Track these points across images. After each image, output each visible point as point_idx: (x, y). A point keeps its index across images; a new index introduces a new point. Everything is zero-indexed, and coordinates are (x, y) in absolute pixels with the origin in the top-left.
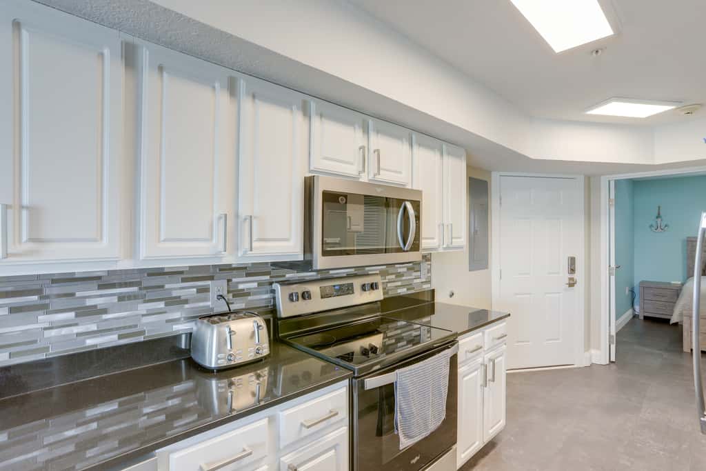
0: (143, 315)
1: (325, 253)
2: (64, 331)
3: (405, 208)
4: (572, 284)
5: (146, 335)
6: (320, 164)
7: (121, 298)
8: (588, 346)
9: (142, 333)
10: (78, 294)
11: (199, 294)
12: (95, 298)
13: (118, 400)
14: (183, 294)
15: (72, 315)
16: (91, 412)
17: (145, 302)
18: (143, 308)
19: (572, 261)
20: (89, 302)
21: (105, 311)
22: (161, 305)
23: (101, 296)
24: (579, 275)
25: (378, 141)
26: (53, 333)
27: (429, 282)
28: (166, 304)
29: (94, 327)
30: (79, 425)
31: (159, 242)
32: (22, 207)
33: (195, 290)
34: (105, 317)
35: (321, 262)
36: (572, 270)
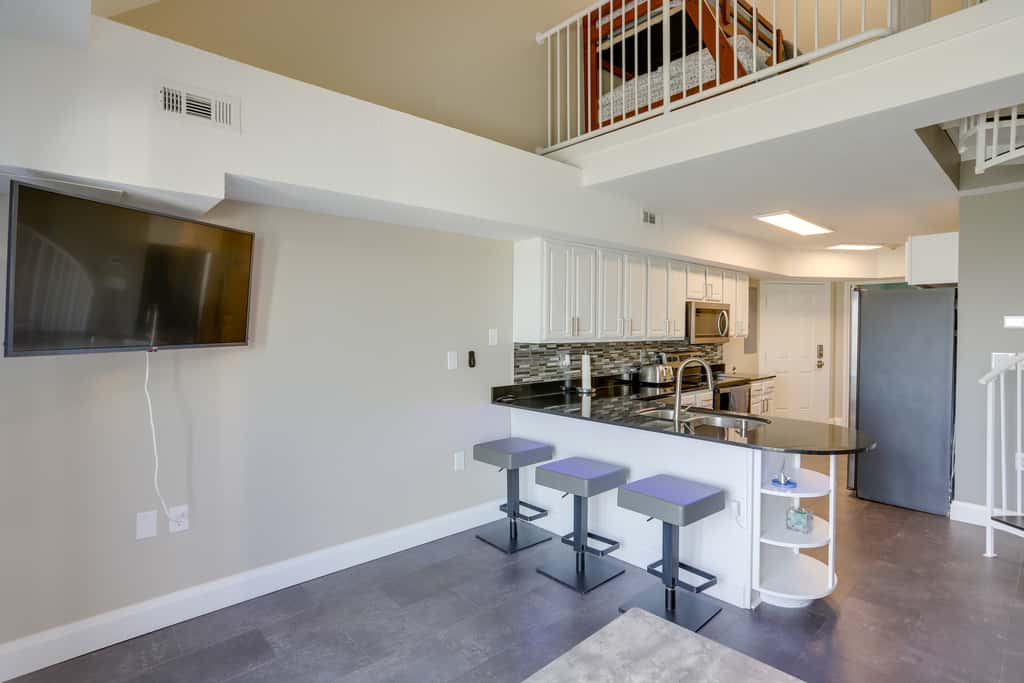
1: (697, 337)
3: (723, 314)
4: (820, 365)
6: (690, 295)
8: (833, 415)
19: (821, 348)
24: (826, 359)
25: (711, 280)
27: (721, 359)
35: (693, 340)
36: (821, 355)
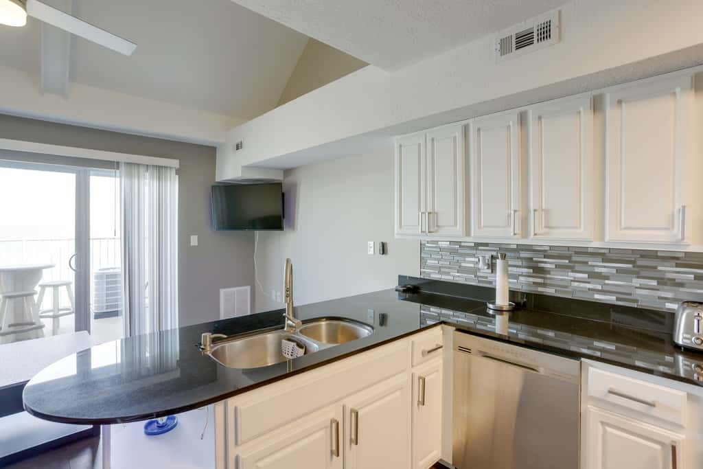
0: (636, 288)
2: (582, 285)
5: (639, 303)
7: (619, 270)
9: (636, 301)
10: (590, 263)
11: (696, 281)
12: (602, 268)
13: (616, 344)
14: (680, 277)
15: (586, 276)
16: (597, 344)
17: (638, 277)
18: (636, 282)
20: (597, 270)
21: (607, 278)
22: (654, 283)
23: (605, 267)
26: (576, 284)
28: (658, 283)
29: (599, 287)
30: (589, 348)
31: (621, 229)
32: (542, 210)
33: (693, 276)
34: (607, 282)
